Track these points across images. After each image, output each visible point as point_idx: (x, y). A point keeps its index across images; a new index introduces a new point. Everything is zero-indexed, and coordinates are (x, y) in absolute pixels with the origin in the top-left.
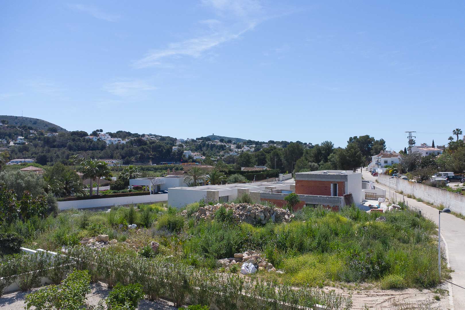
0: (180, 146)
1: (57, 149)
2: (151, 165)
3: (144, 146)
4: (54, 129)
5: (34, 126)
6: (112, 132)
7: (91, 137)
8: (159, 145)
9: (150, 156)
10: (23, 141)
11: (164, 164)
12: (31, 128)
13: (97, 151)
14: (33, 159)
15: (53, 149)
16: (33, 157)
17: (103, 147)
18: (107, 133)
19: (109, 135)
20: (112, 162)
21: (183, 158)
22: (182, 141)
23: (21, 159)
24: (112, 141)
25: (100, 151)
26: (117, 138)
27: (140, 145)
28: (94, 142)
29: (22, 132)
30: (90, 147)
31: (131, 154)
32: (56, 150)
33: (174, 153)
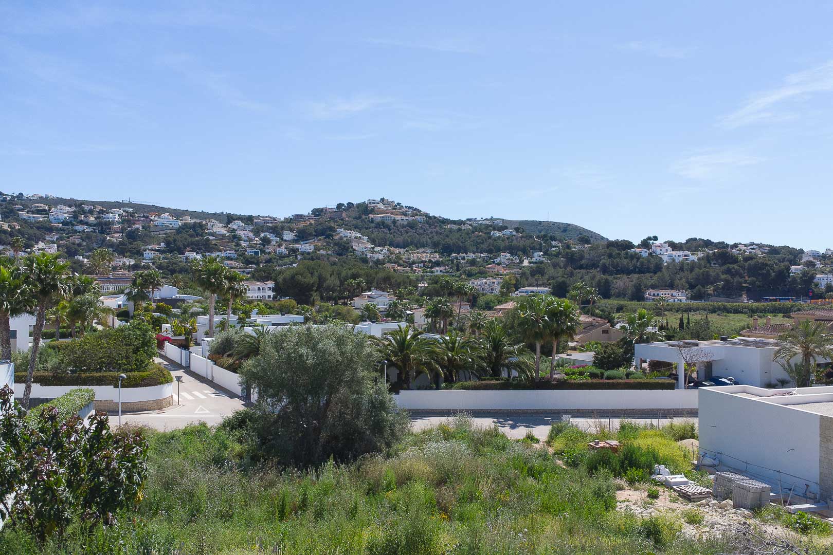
0: (810, 264)
1: (585, 271)
2: (745, 301)
3: (731, 266)
4: (585, 237)
5: (558, 234)
6: (676, 241)
7: (638, 250)
8: (763, 264)
9: (744, 285)
10: (542, 259)
11: (771, 300)
12: (553, 238)
13: (647, 274)
14: (550, 288)
15: (579, 271)
16: (549, 284)
17: (658, 268)
18: (665, 243)
19: (669, 246)
20: (672, 295)
21: (813, 290)
22: (816, 256)
23: (533, 286)
24: (674, 256)
25: (651, 274)
26: (684, 251)
27: (724, 264)
28: (643, 258)
29: (541, 244)
30: (635, 267)
31: (706, 280)
32: (583, 274)
33: (795, 278)
